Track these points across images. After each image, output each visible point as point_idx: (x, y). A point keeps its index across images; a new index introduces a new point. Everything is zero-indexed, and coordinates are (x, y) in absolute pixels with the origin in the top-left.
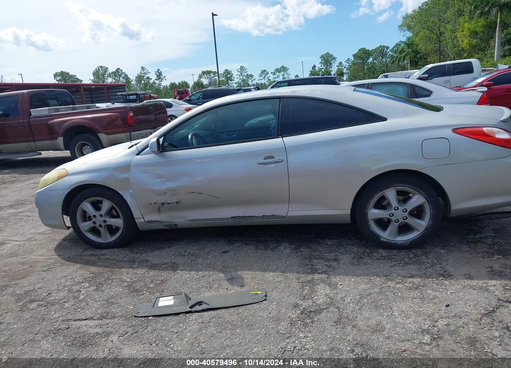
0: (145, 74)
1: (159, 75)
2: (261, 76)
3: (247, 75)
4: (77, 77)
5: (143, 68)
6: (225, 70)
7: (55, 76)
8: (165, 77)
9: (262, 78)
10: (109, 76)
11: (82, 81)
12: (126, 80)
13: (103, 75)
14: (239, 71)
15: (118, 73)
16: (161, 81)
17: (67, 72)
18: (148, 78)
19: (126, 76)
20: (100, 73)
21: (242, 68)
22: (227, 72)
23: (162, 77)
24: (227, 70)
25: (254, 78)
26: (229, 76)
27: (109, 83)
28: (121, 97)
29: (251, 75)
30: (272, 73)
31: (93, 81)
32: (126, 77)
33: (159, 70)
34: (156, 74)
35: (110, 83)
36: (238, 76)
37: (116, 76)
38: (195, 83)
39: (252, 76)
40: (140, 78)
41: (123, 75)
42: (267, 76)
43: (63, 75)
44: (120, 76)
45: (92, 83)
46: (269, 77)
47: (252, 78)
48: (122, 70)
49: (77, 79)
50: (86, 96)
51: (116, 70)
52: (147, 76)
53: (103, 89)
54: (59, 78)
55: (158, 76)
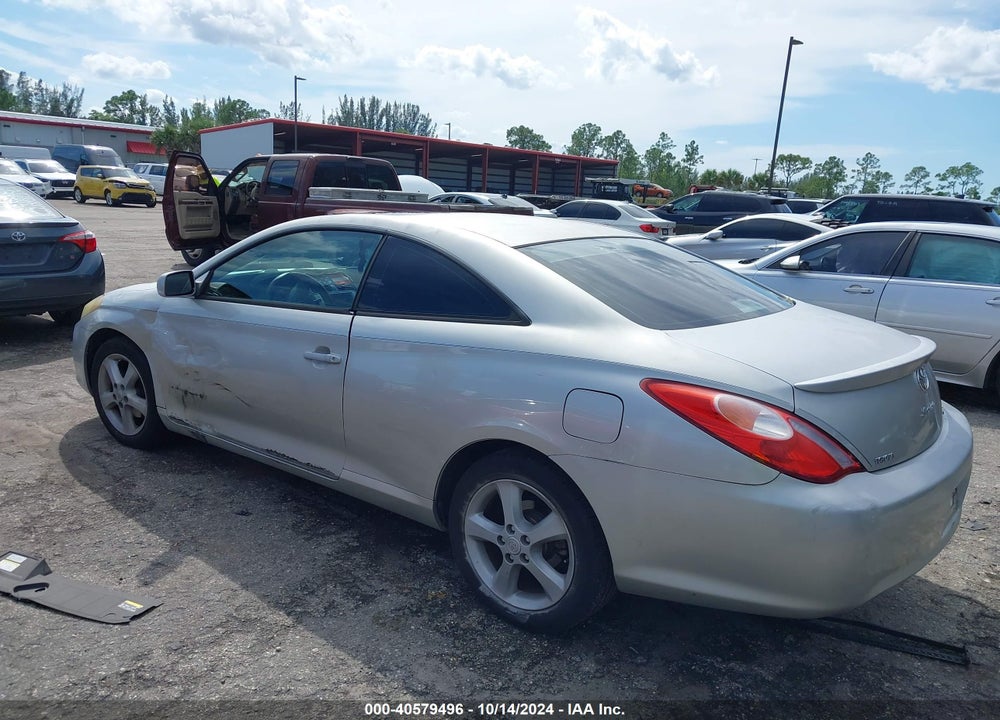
0: (665, 147)
1: (692, 152)
2: (910, 179)
3: (878, 172)
4: (544, 139)
5: (663, 136)
6: (830, 158)
7: (510, 133)
8: (702, 157)
9: (910, 183)
10: (599, 143)
11: (550, 147)
12: (628, 154)
13: (590, 141)
14: (862, 162)
15: (616, 139)
16: (693, 164)
17: (530, 129)
18: (669, 156)
19: (630, 146)
20: (585, 136)
21: (869, 158)
22: (833, 162)
23: (696, 157)
24: (835, 158)
25: (891, 181)
26: (835, 170)
27: (595, 157)
28: (592, 185)
29: (887, 174)
30: (938, 175)
31: (569, 150)
32: (629, 149)
33: (694, 142)
34: (687, 150)
35: (598, 156)
36: (856, 173)
37: (611, 145)
38: (755, 176)
39: (887, 176)
40: (653, 154)
41: (623, 145)
42: (924, 181)
43: (522, 134)
44: (618, 145)
45: (567, 154)
46: (928, 183)
47: (887, 180)
48: (624, 136)
49: (544, 142)
50: (542, 175)
51: (614, 134)
52: (667, 151)
53: (573, 166)
54: (514, 138)
55: (689, 154)
